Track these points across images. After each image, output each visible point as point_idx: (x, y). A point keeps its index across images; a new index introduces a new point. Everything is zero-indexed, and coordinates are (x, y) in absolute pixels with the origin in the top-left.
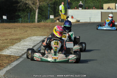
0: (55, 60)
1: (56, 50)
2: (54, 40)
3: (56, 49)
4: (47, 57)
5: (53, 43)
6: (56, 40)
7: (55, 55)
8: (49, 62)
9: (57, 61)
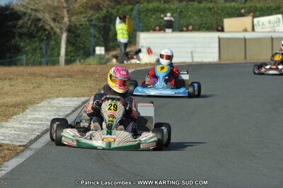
0: (109, 144)
1: (113, 121)
2: (108, 99)
3: (111, 119)
4: (91, 139)
5: (105, 107)
6: (113, 99)
7: (109, 133)
8: (95, 148)
9: (113, 146)
